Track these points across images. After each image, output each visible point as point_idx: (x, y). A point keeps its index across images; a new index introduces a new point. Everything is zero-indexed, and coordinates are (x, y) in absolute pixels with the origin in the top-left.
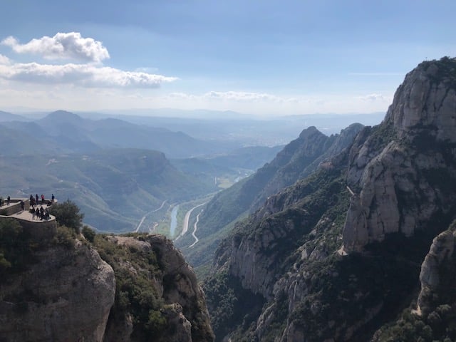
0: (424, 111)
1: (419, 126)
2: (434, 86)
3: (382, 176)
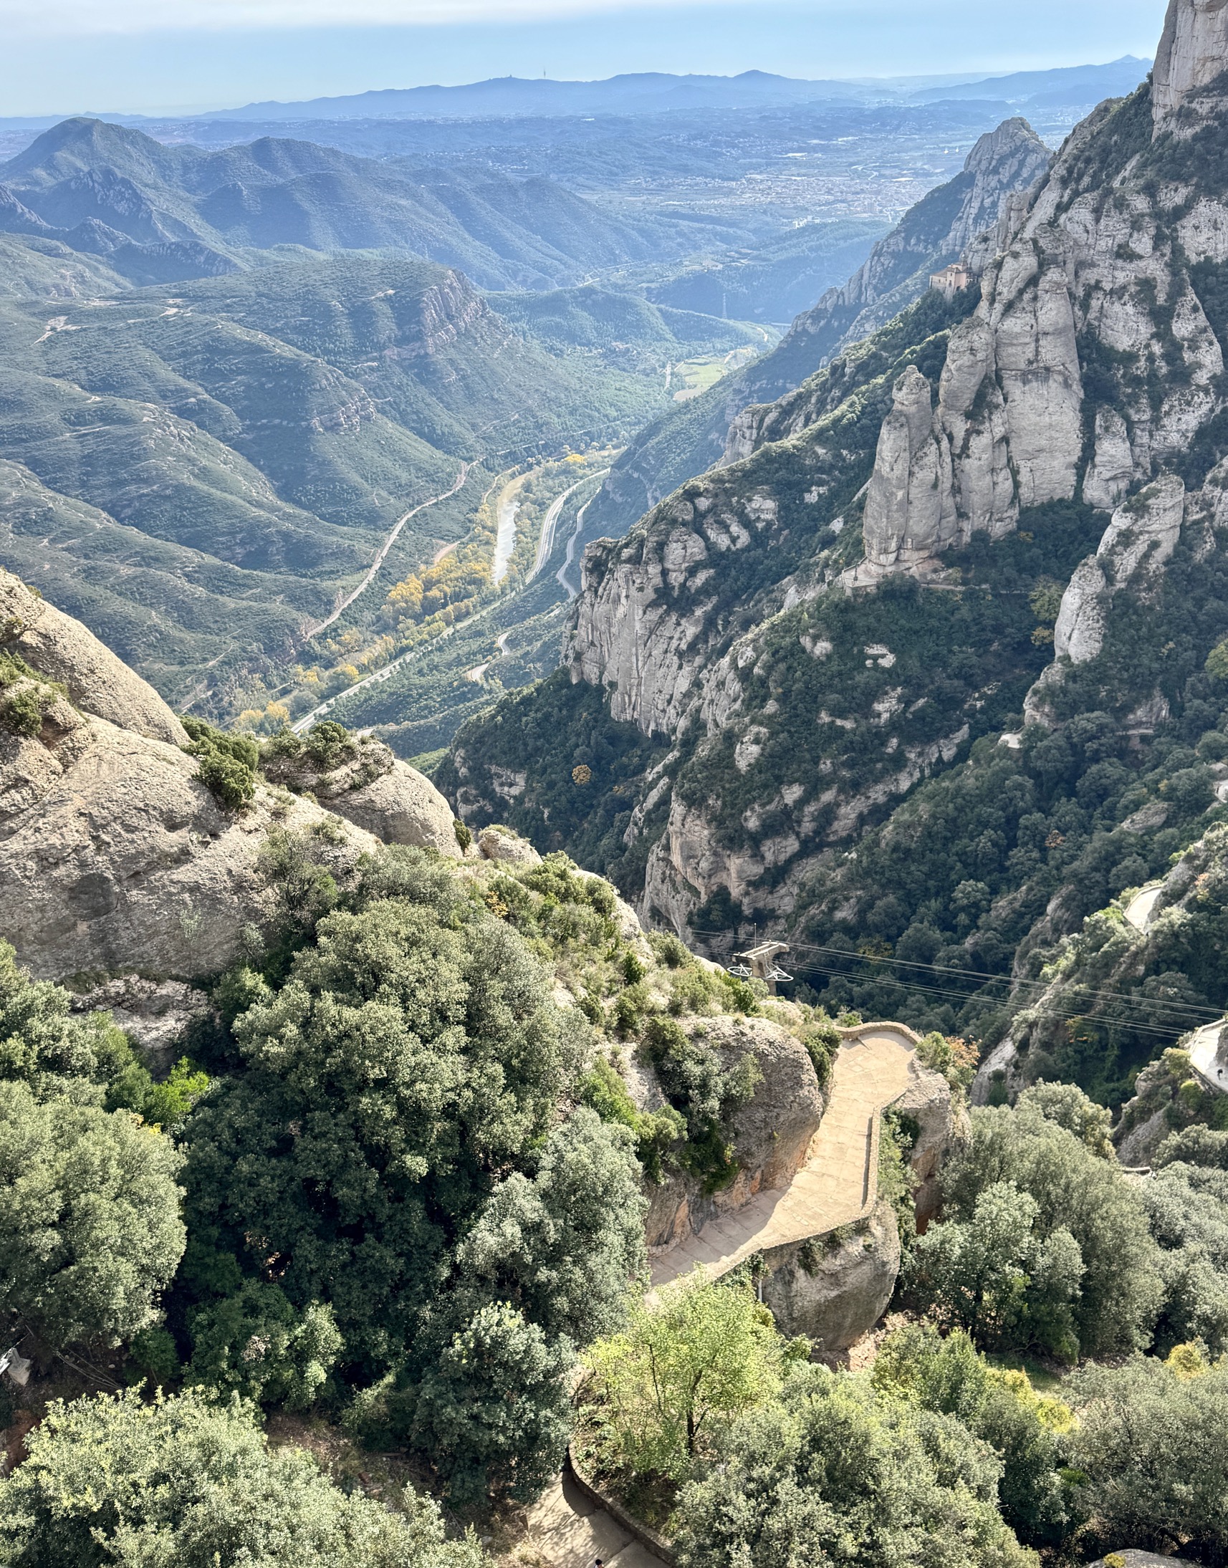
3: (1027, 296)
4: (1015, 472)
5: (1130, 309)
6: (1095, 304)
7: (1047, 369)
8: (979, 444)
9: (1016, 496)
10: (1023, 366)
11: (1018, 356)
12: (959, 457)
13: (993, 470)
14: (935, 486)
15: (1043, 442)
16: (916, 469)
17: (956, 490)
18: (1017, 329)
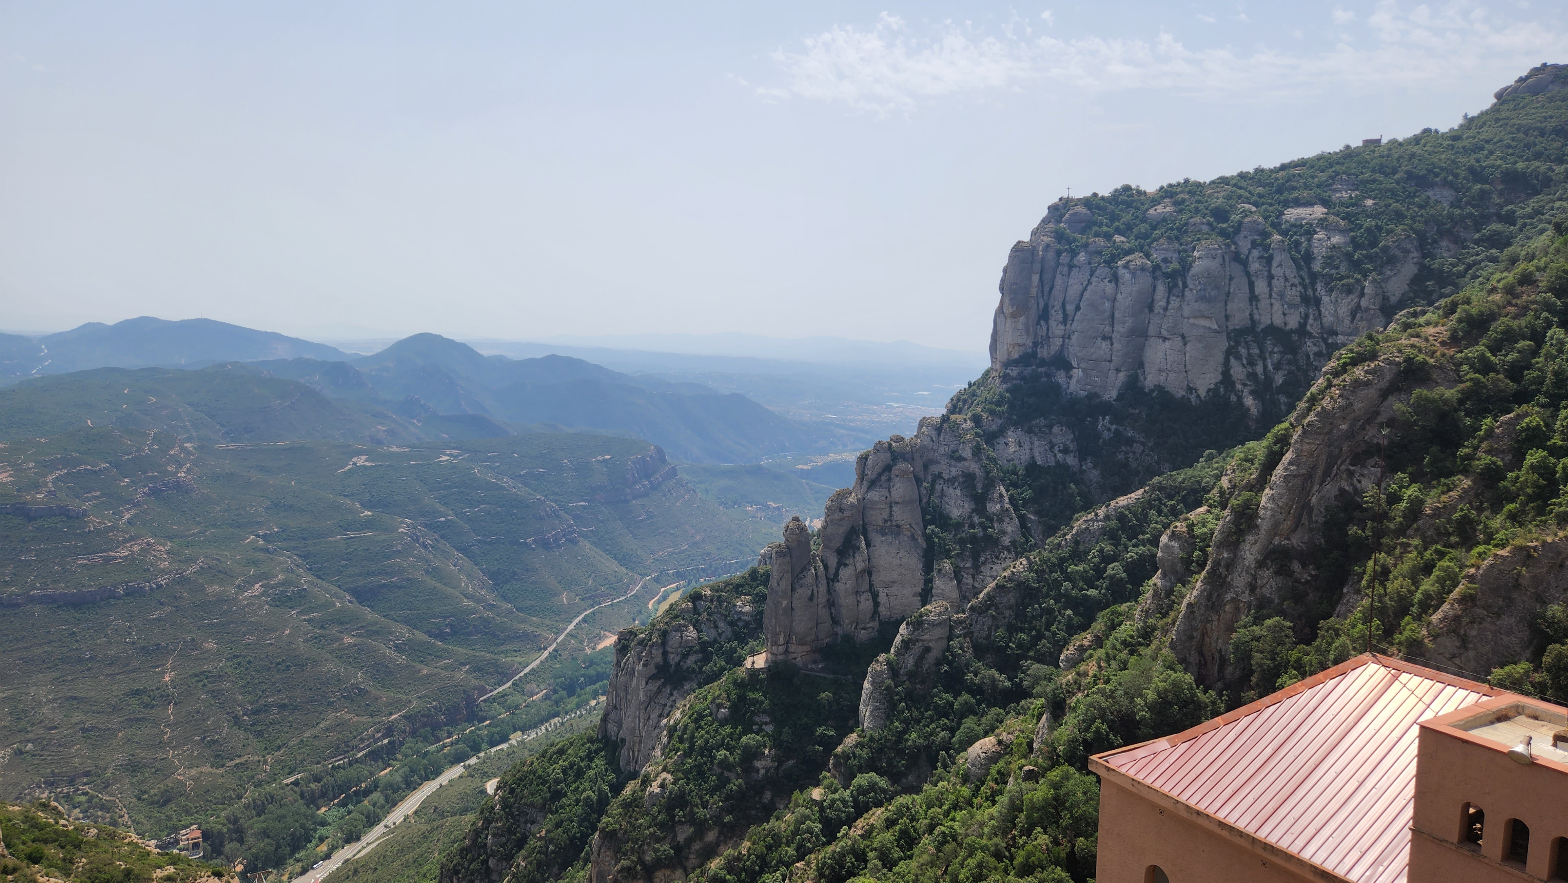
0: (1042, 323)
1: (1026, 359)
2: (1065, 258)
3: (883, 478)
4: (875, 596)
5: (958, 492)
6: (938, 487)
7: (898, 526)
8: (846, 573)
9: (875, 613)
10: (881, 523)
11: (877, 517)
12: (833, 581)
13: (857, 593)
14: (811, 599)
15: (895, 576)
16: (797, 586)
17: (831, 604)
18: (876, 499)
